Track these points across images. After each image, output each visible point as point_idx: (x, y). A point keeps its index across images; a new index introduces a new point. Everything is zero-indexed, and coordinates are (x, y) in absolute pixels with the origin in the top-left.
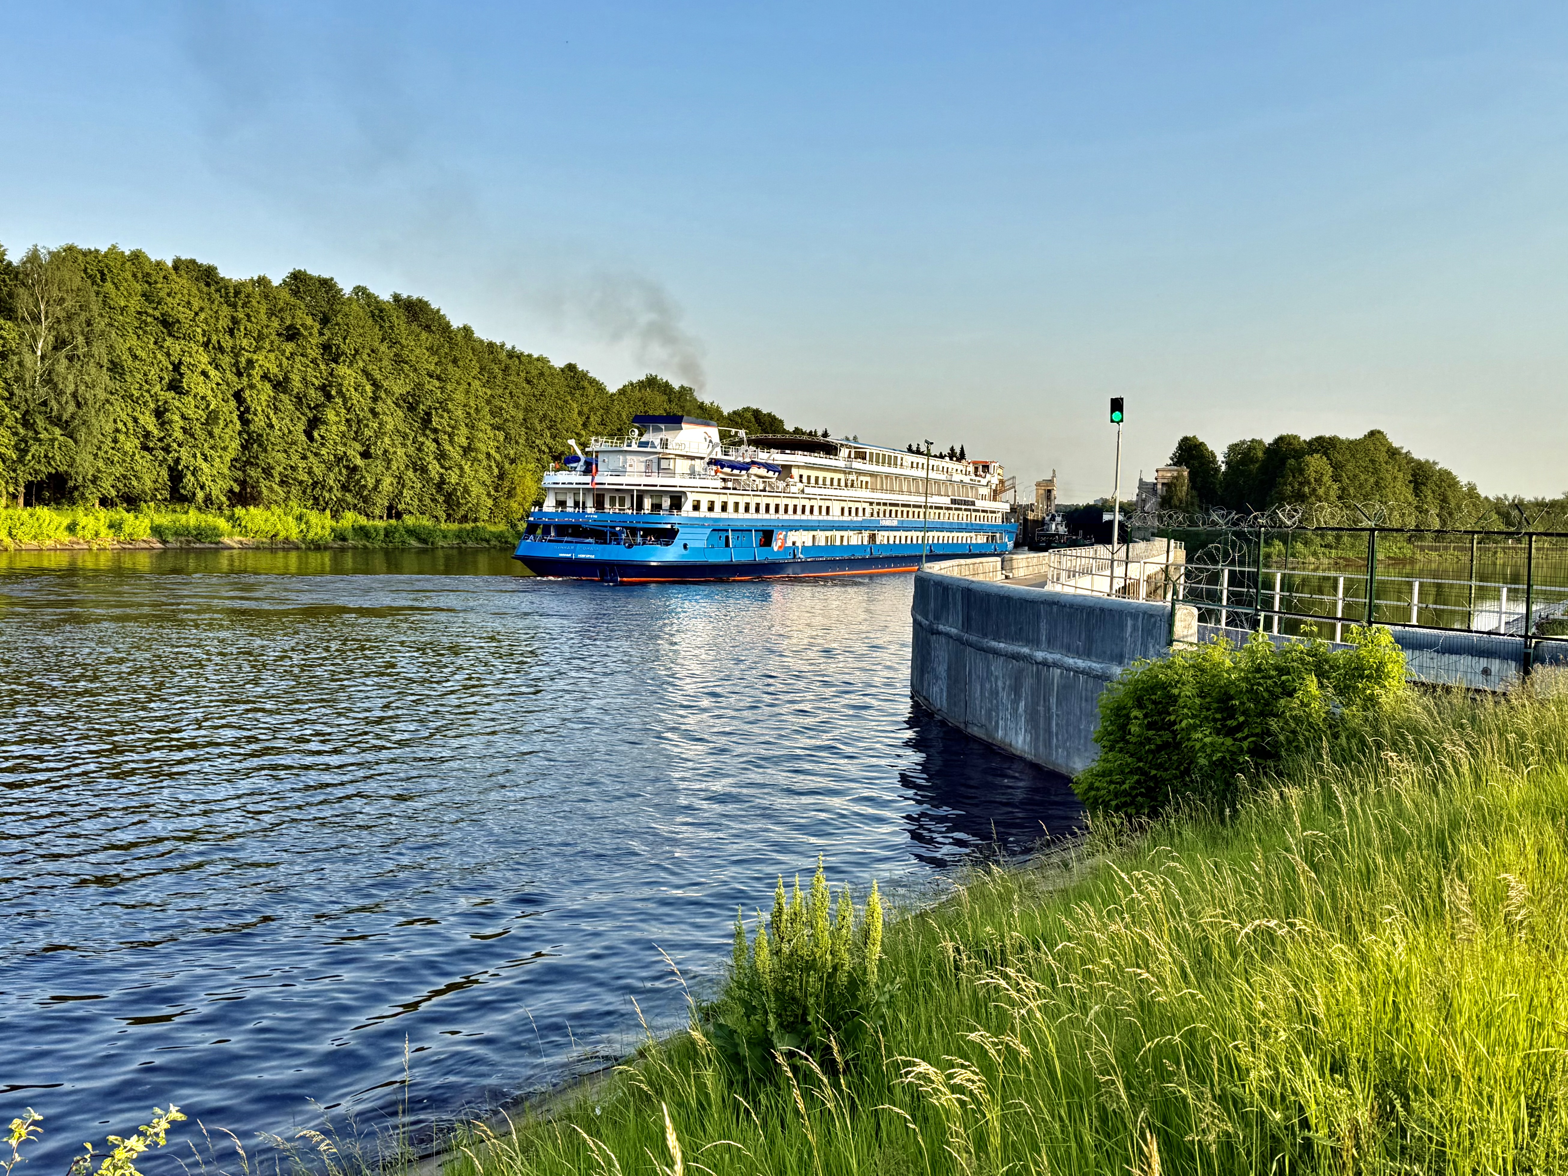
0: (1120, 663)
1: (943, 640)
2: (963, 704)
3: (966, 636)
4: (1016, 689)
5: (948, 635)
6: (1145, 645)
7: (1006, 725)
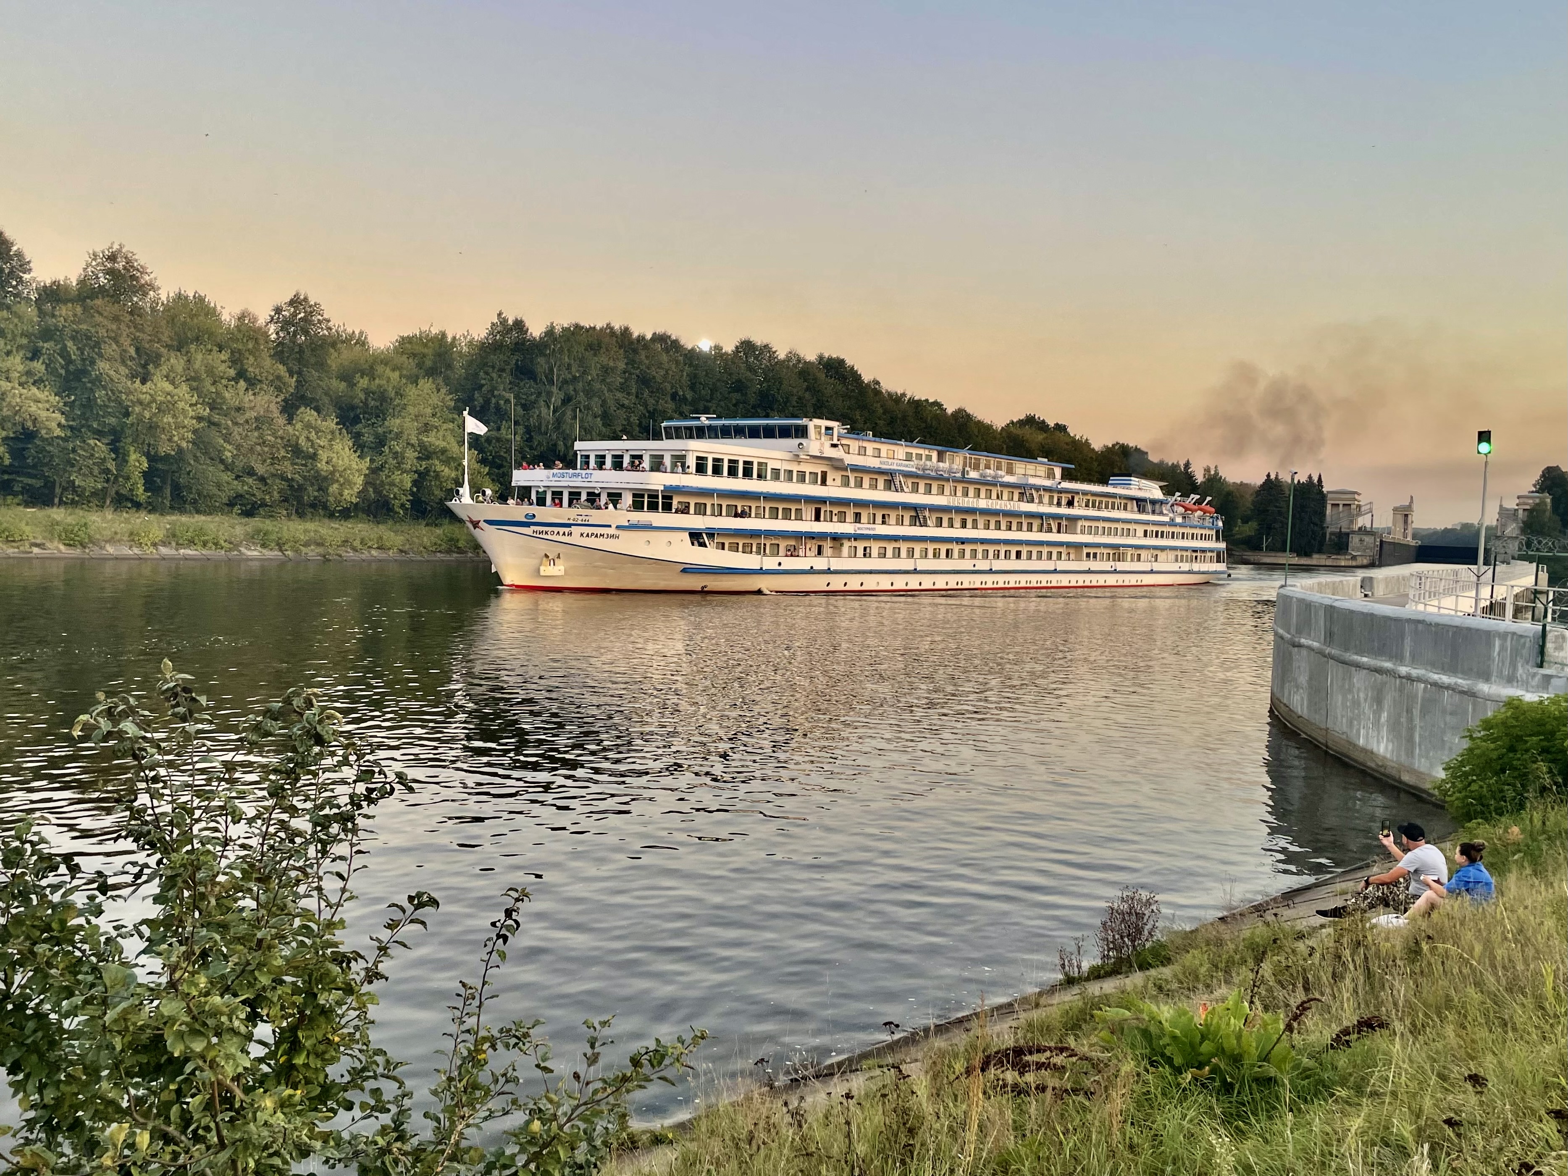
1: (1304, 652)
2: (1324, 712)
3: (1328, 650)
4: (1378, 700)
5: (1310, 648)
6: (1513, 664)
7: (1368, 733)
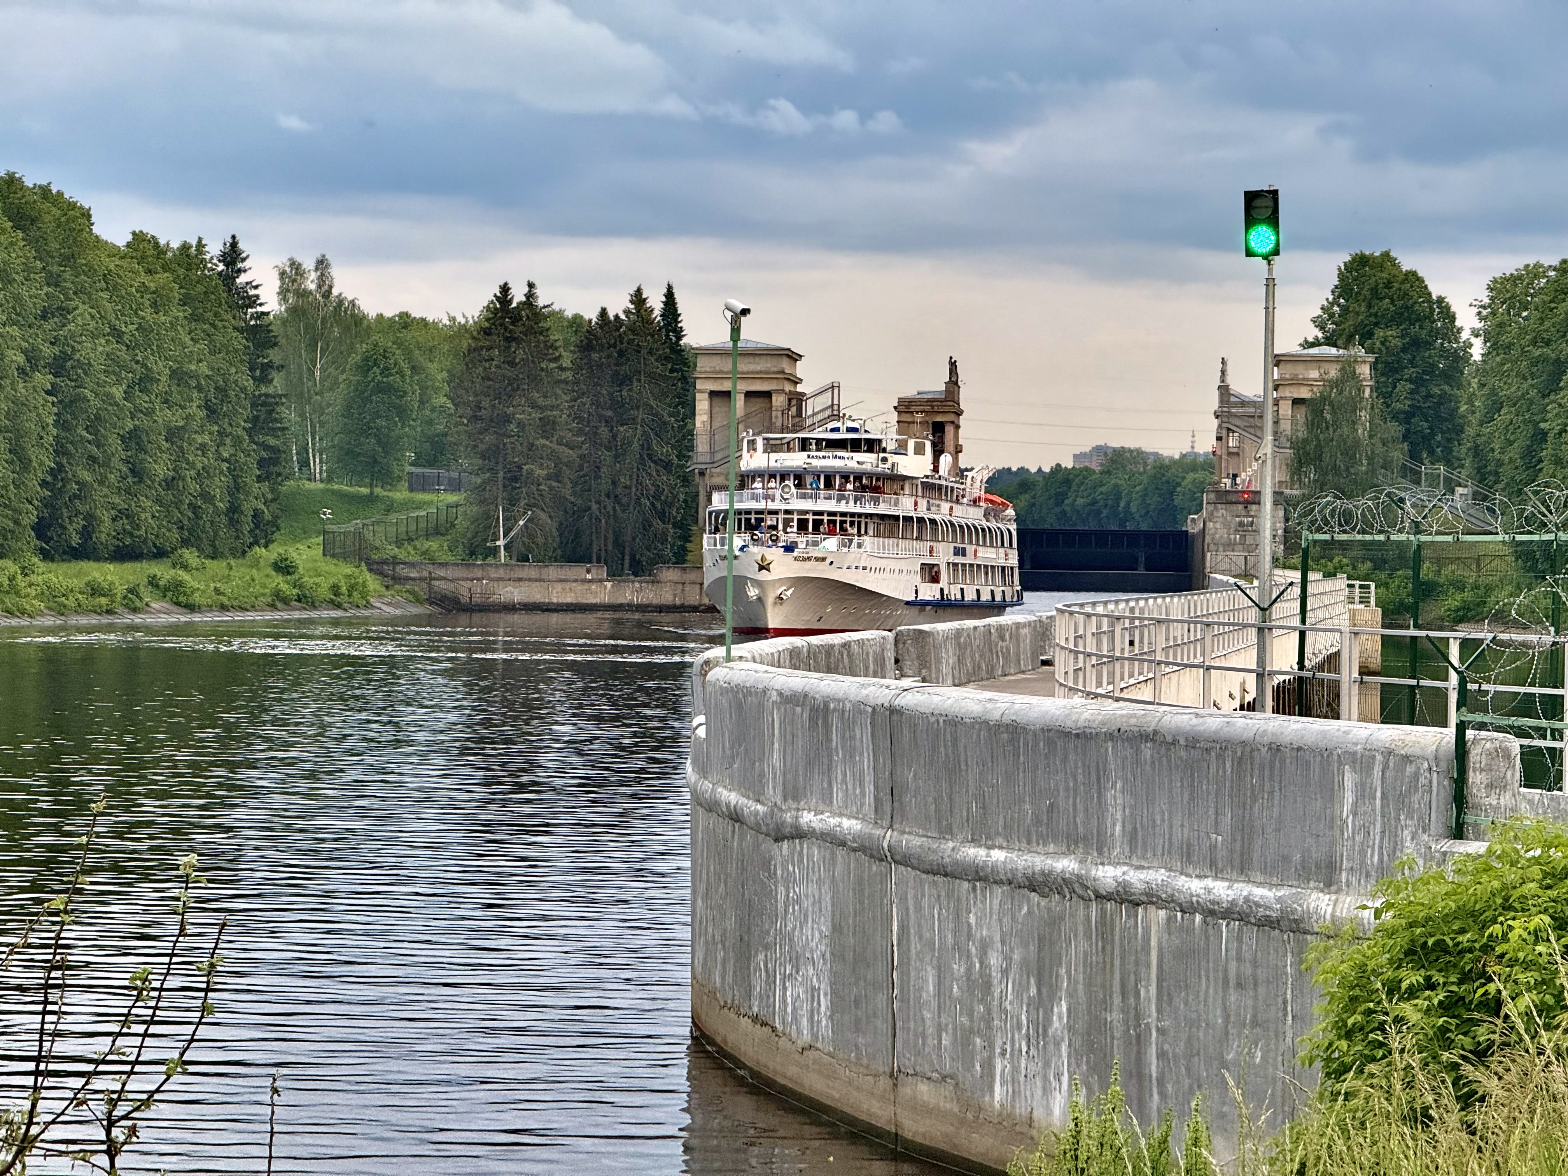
0: (1329, 883)
1: (815, 852)
2: (882, 1022)
3: (888, 838)
4: (1042, 970)
5: (831, 839)
6: (1391, 832)
7: (1015, 1069)
